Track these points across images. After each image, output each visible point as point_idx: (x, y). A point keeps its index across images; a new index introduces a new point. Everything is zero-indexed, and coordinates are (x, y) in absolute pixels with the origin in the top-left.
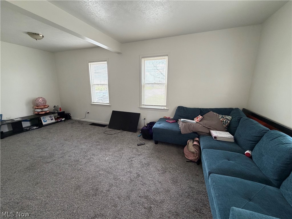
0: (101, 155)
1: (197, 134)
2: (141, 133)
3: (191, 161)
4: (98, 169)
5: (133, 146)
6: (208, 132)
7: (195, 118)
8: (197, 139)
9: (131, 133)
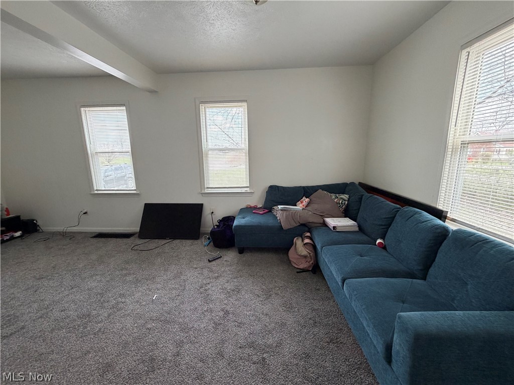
0: (140, 294)
1: (307, 227)
2: (209, 239)
3: (304, 270)
4: (142, 321)
5: (201, 264)
6: (321, 221)
7: (298, 203)
8: (308, 234)
9: (189, 242)
